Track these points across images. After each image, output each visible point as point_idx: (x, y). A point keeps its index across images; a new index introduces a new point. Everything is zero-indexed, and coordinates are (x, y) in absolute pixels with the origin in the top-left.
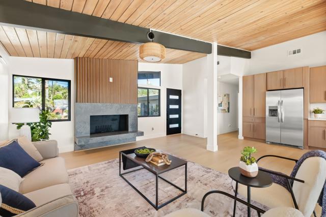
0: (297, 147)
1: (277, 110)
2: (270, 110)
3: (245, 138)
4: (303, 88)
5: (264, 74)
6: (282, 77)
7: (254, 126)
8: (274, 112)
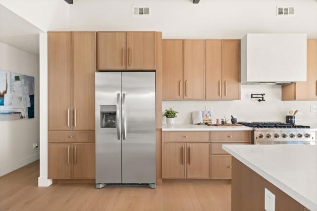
0: (146, 186)
1: (115, 113)
2: (103, 114)
3: (56, 182)
4: (155, 71)
5: (92, 32)
6: (123, 46)
7: (72, 150)
8: (110, 117)
